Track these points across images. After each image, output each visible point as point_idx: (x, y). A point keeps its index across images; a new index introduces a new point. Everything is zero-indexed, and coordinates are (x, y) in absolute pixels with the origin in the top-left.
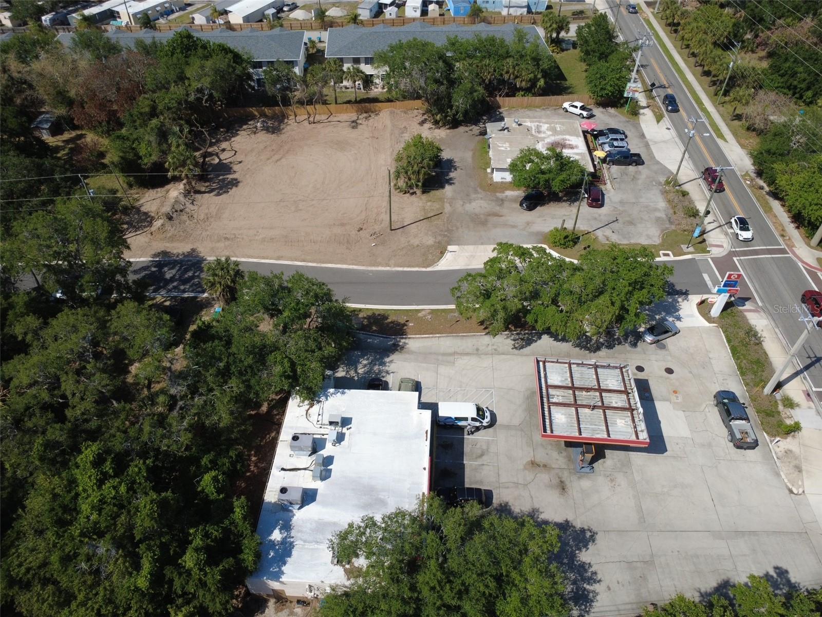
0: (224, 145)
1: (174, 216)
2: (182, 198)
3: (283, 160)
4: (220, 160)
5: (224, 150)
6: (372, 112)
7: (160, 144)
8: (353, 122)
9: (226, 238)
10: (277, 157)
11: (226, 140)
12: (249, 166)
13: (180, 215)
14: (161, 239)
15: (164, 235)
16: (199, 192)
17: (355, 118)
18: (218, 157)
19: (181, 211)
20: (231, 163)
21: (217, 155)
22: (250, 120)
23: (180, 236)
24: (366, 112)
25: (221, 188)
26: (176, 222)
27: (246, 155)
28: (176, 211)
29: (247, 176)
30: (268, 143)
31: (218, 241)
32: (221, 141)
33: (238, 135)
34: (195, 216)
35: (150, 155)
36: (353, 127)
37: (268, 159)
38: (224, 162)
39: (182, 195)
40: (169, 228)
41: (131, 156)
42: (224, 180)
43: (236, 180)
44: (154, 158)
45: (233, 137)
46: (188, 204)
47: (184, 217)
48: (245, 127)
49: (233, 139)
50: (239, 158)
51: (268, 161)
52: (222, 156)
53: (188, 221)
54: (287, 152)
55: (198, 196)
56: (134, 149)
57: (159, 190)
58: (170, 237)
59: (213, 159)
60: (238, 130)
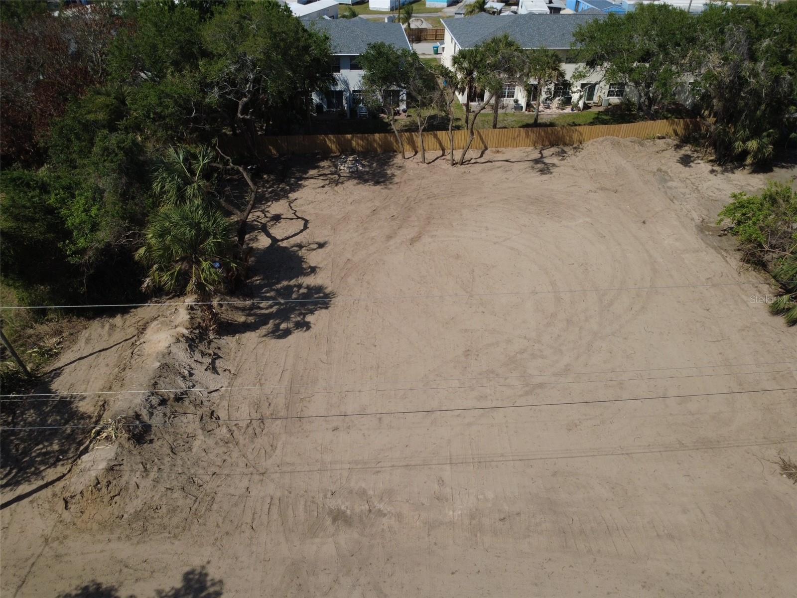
0: (276, 208)
1: (156, 421)
2: (181, 355)
3: (426, 239)
4: (275, 240)
5: (277, 218)
6: (565, 144)
7: (125, 197)
8: (536, 161)
9: (338, 516)
10: (408, 233)
11: (277, 197)
12: (349, 256)
13: (174, 414)
14: (103, 525)
15: (115, 510)
16: (228, 329)
17: (536, 155)
18: (269, 235)
19: (179, 399)
20: (300, 246)
21: (264, 229)
22: (322, 160)
23: (173, 510)
24: (552, 145)
25: (283, 315)
26: (160, 446)
27: (334, 229)
28: (163, 402)
29: (351, 280)
30: (377, 203)
31: (313, 530)
32: (267, 200)
33: (300, 186)
34: (222, 414)
35: (94, 228)
36: (542, 172)
37: (389, 237)
38: (284, 244)
39: (184, 345)
40: (136, 478)
41: (36, 231)
42: (289, 289)
43: (319, 289)
44: (104, 235)
45: (293, 190)
46: (200, 373)
47: (189, 423)
48: (312, 172)
49: (292, 196)
50: (316, 233)
51: (392, 242)
52: (278, 231)
53: (201, 437)
54: (429, 220)
55: (229, 342)
56: (50, 211)
57: (118, 320)
58: (137, 515)
59: (255, 239)
60: (301, 179)
